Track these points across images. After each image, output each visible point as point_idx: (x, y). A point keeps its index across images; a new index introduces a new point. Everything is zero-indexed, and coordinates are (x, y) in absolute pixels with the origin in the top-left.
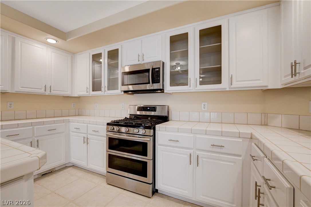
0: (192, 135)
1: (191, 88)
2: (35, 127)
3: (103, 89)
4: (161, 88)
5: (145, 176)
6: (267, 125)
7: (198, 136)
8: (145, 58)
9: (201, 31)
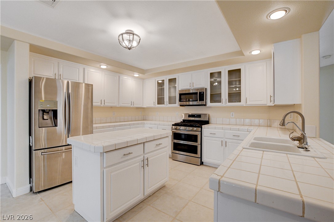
0: (223, 131)
1: (223, 104)
2: (131, 126)
3: (165, 103)
4: (205, 104)
5: (197, 154)
6: (271, 126)
7: (226, 131)
8: (194, 85)
9: (229, 71)
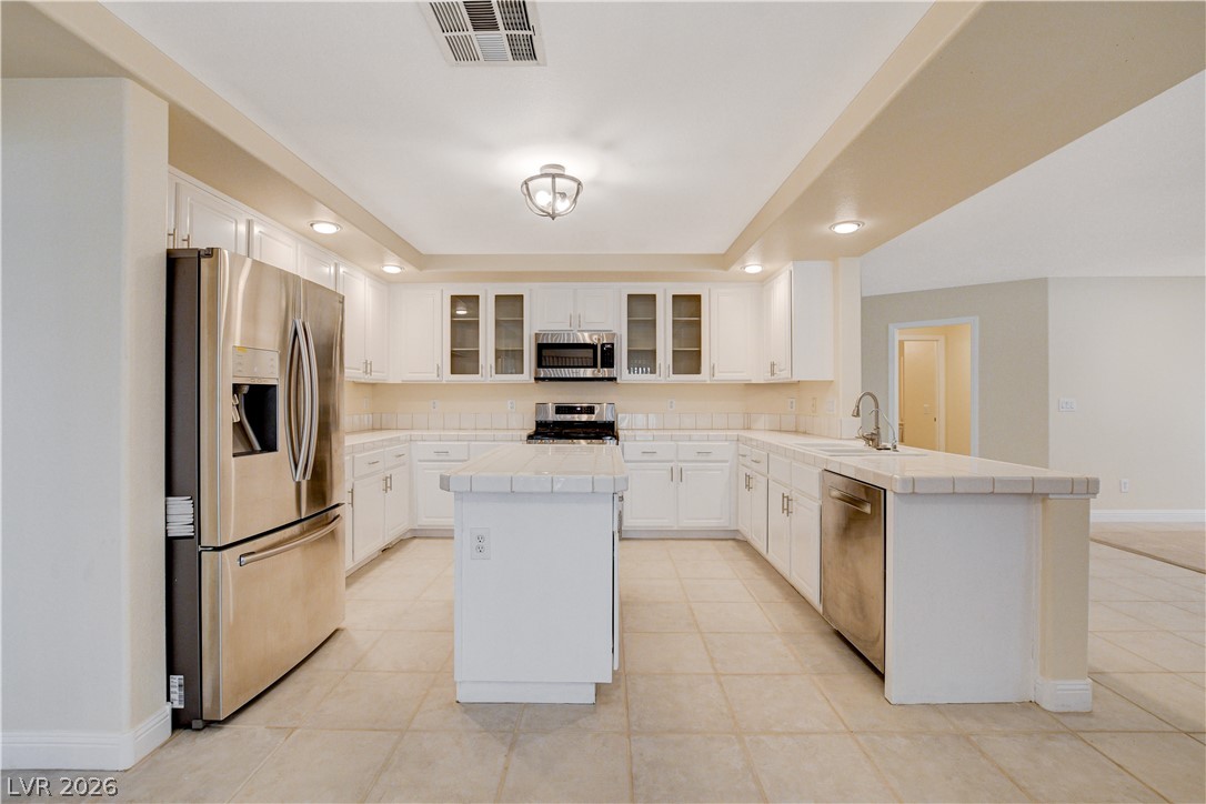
0: (673, 443)
1: (660, 378)
3: (482, 370)
4: (615, 376)
7: (680, 443)
8: (582, 323)
9: (674, 296)
